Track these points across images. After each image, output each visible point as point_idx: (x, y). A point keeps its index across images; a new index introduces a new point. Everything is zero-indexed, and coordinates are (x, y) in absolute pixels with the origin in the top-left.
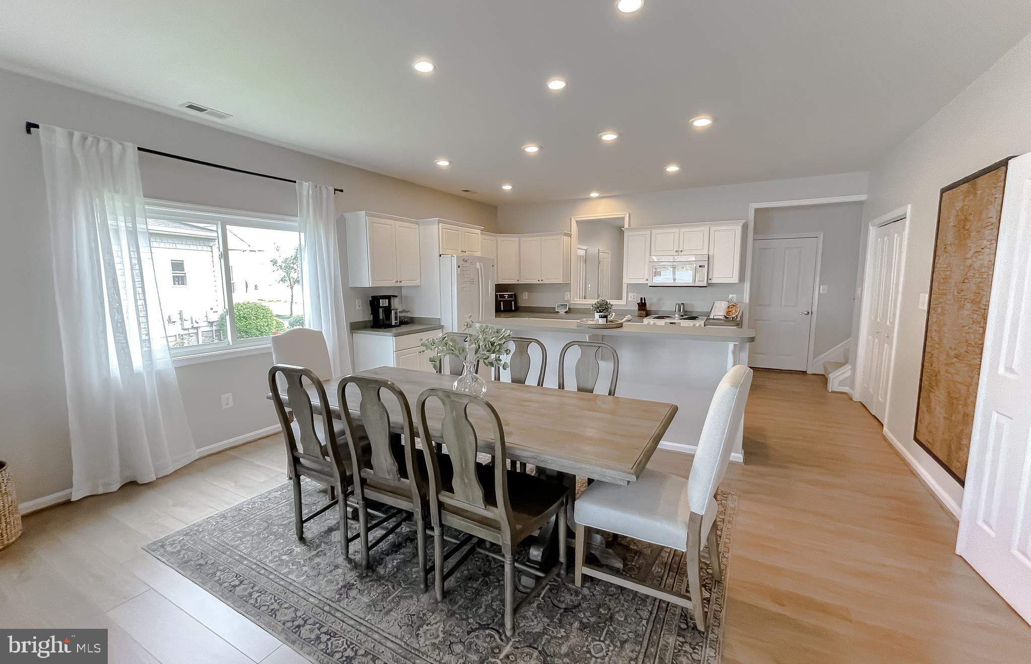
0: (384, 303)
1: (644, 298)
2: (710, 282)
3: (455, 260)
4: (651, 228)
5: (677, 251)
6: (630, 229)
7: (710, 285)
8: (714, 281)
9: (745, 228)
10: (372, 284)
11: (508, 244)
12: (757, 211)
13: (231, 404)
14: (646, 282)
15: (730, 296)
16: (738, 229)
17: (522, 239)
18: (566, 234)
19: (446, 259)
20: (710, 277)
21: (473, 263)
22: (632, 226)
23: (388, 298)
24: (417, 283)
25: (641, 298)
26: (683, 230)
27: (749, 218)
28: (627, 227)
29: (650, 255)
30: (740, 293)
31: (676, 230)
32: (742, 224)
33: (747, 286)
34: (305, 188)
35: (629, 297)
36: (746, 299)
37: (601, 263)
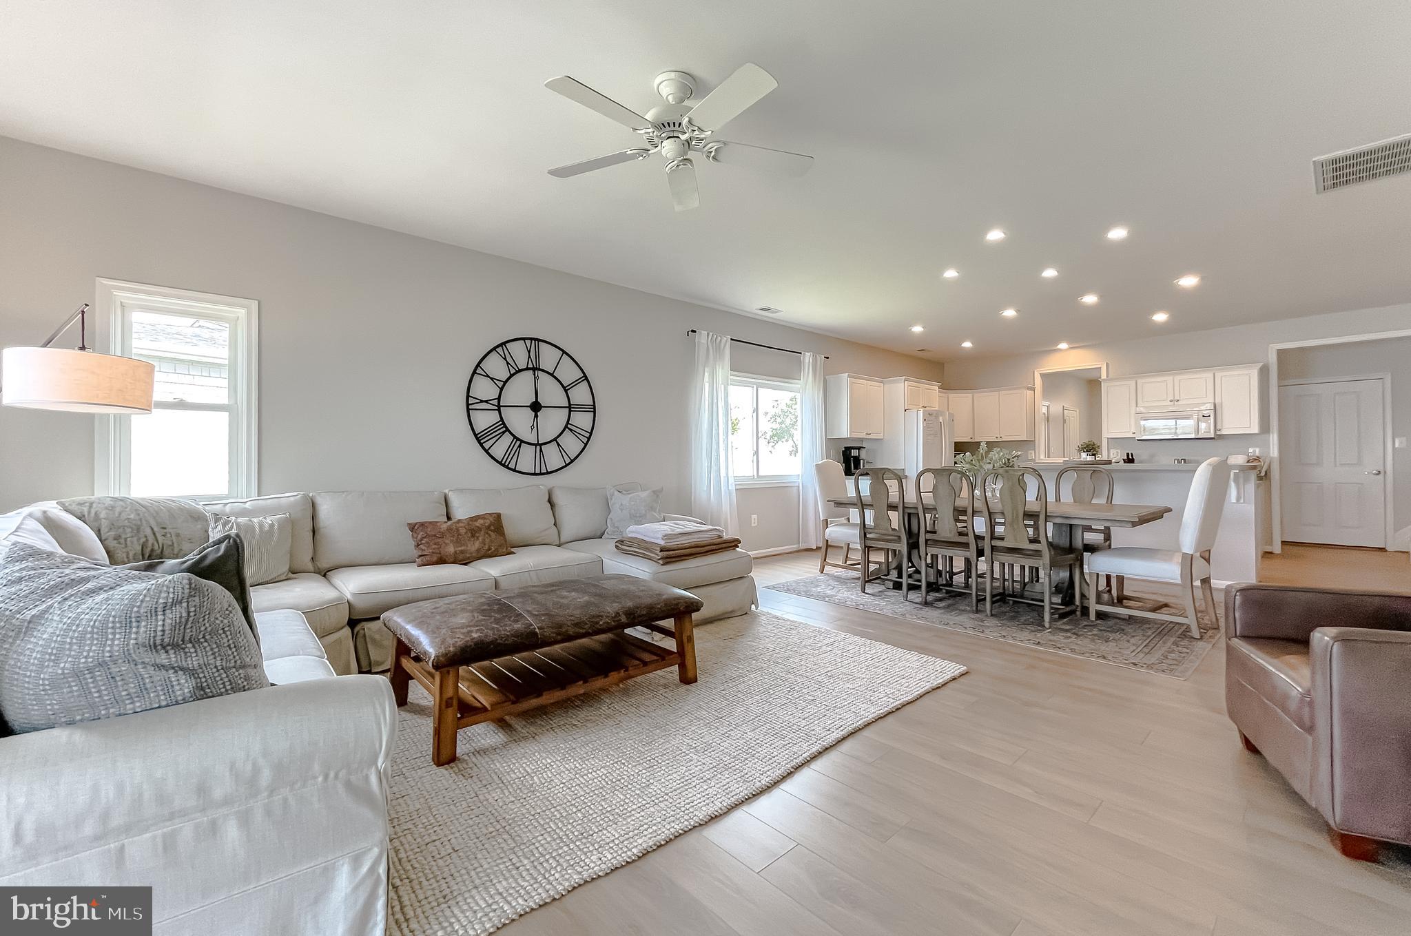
0: (854, 453)
1: (1132, 454)
2: (1218, 433)
3: (921, 413)
4: (1135, 377)
5: (1171, 401)
6: (1108, 379)
7: (1219, 437)
8: (1224, 432)
9: (1264, 372)
10: (851, 434)
11: (961, 401)
12: (1281, 353)
13: (756, 524)
14: (1133, 436)
15: (1251, 450)
16: (1254, 374)
17: (976, 395)
18: (1029, 389)
19: (912, 413)
20: (1218, 428)
21: (937, 417)
22: (1110, 376)
23: (859, 448)
24: (880, 436)
25: (1128, 454)
26: (1177, 378)
27: (1270, 360)
28: (1105, 377)
29: (1137, 406)
30: (1266, 445)
31: (1169, 379)
32: (1259, 367)
33: (1274, 438)
34: (808, 357)
35: (1111, 454)
36: (1274, 452)
37: (1067, 421)
